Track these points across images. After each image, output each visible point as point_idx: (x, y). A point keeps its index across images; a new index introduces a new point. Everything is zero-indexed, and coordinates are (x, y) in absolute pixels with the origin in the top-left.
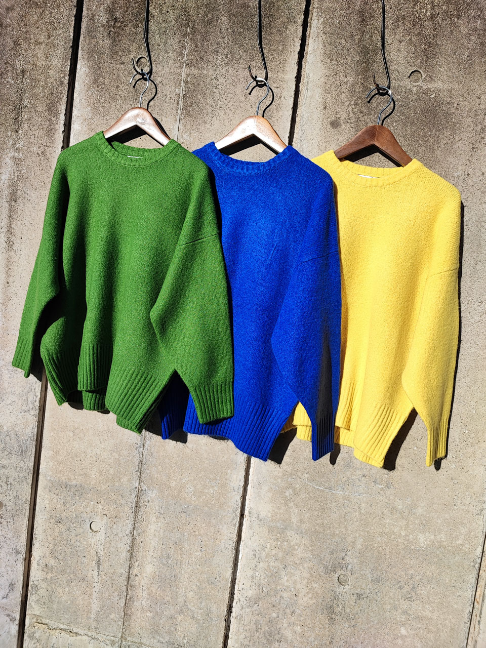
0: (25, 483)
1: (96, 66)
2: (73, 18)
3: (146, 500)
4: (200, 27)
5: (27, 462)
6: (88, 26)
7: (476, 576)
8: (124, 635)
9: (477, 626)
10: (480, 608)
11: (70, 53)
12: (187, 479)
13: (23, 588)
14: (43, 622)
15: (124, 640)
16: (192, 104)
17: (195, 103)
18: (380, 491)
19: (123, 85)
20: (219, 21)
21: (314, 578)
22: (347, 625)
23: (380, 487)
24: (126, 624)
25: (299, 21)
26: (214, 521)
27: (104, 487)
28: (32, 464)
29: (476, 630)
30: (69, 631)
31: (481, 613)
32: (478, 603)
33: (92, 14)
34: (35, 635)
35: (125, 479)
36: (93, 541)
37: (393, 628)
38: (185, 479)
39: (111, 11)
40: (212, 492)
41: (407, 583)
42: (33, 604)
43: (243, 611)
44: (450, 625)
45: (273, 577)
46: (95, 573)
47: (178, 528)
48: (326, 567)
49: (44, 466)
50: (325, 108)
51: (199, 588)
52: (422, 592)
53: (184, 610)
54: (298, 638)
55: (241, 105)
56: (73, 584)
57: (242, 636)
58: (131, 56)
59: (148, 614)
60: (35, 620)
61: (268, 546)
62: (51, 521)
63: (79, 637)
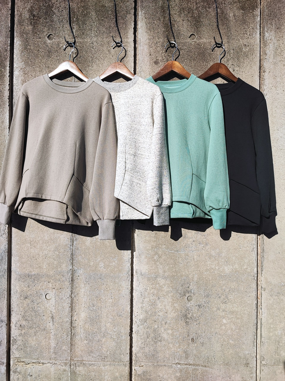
0: (3, 278)
1: (25, 40)
2: (10, 16)
3: (77, 275)
4: (81, 18)
5: (4, 266)
6: (18, 19)
7: (256, 284)
8: (72, 358)
9: (260, 311)
10: (260, 302)
11: (10, 34)
12: (99, 259)
13: (7, 342)
14: (22, 361)
15: (72, 361)
16: (81, 57)
17: (82, 56)
18: (202, 248)
19: (41, 49)
20: (91, 14)
21: (175, 301)
22: (195, 324)
23: (203, 245)
24: (73, 350)
25: (132, 13)
26: (117, 280)
27: (51, 273)
28: (6, 267)
29: (260, 313)
30: (38, 363)
31: (261, 304)
32: (259, 299)
33: (20, 13)
34: (17, 370)
35: (64, 265)
36: (48, 305)
37: (219, 321)
38: (99, 260)
39: (31, 11)
40: (114, 264)
41: (222, 294)
42: (14, 351)
43: (139, 327)
44: (247, 313)
45: (153, 305)
46: (51, 324)
47: (98, 288)
48: (180, 294)
49: (14, 266)
50: (151, 55)
51: (113, 320)
52: (231, 297)
53: (106, 335)
54: (170, 337)
55: (107, 56)
56: (38, 333)
57: (140, 343)
58: (45, 34)
59: (85, 342)
60: (16, 361)
61: (148, 288)
62: (21, 298)
63: (45, 365)
